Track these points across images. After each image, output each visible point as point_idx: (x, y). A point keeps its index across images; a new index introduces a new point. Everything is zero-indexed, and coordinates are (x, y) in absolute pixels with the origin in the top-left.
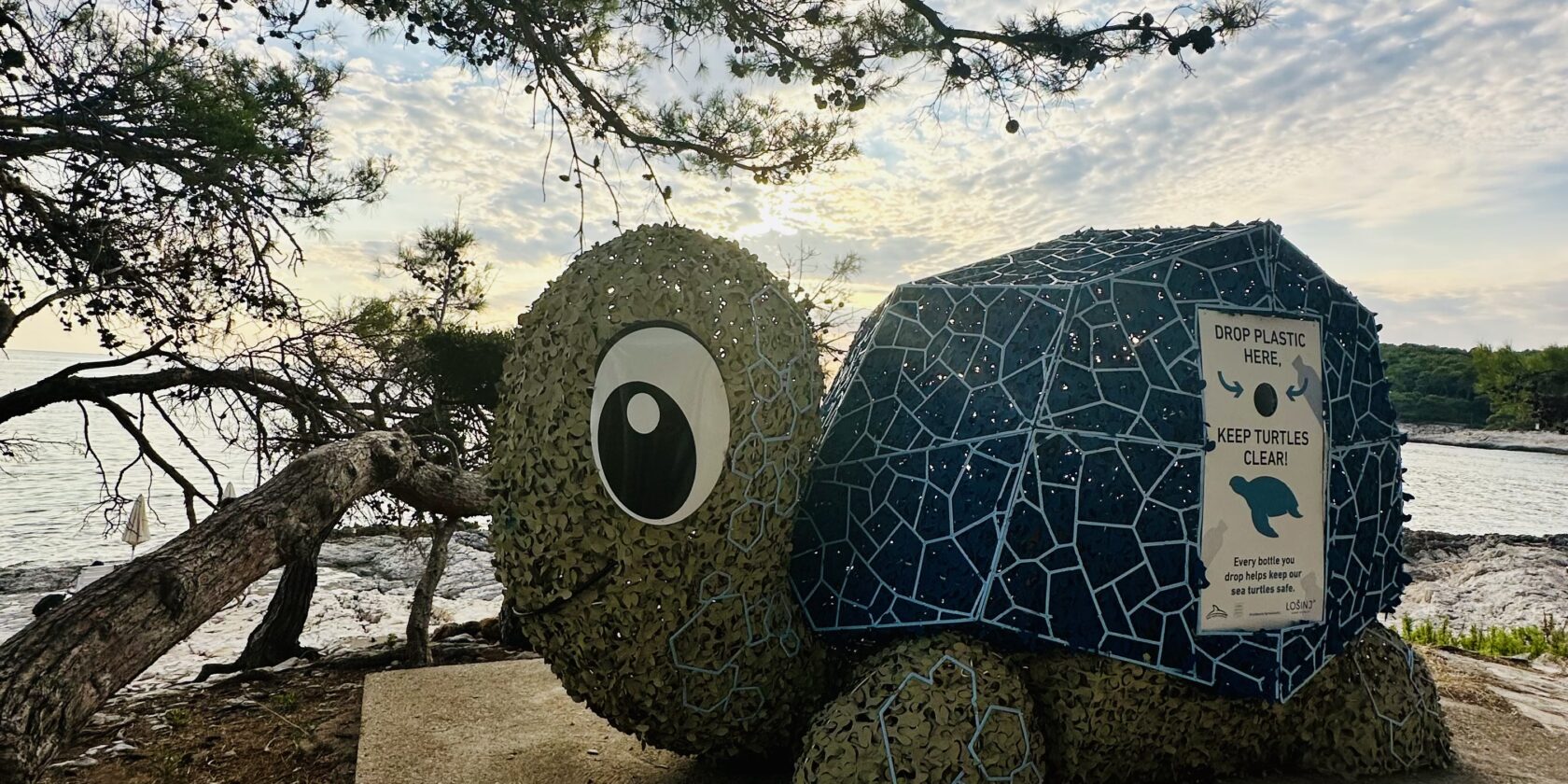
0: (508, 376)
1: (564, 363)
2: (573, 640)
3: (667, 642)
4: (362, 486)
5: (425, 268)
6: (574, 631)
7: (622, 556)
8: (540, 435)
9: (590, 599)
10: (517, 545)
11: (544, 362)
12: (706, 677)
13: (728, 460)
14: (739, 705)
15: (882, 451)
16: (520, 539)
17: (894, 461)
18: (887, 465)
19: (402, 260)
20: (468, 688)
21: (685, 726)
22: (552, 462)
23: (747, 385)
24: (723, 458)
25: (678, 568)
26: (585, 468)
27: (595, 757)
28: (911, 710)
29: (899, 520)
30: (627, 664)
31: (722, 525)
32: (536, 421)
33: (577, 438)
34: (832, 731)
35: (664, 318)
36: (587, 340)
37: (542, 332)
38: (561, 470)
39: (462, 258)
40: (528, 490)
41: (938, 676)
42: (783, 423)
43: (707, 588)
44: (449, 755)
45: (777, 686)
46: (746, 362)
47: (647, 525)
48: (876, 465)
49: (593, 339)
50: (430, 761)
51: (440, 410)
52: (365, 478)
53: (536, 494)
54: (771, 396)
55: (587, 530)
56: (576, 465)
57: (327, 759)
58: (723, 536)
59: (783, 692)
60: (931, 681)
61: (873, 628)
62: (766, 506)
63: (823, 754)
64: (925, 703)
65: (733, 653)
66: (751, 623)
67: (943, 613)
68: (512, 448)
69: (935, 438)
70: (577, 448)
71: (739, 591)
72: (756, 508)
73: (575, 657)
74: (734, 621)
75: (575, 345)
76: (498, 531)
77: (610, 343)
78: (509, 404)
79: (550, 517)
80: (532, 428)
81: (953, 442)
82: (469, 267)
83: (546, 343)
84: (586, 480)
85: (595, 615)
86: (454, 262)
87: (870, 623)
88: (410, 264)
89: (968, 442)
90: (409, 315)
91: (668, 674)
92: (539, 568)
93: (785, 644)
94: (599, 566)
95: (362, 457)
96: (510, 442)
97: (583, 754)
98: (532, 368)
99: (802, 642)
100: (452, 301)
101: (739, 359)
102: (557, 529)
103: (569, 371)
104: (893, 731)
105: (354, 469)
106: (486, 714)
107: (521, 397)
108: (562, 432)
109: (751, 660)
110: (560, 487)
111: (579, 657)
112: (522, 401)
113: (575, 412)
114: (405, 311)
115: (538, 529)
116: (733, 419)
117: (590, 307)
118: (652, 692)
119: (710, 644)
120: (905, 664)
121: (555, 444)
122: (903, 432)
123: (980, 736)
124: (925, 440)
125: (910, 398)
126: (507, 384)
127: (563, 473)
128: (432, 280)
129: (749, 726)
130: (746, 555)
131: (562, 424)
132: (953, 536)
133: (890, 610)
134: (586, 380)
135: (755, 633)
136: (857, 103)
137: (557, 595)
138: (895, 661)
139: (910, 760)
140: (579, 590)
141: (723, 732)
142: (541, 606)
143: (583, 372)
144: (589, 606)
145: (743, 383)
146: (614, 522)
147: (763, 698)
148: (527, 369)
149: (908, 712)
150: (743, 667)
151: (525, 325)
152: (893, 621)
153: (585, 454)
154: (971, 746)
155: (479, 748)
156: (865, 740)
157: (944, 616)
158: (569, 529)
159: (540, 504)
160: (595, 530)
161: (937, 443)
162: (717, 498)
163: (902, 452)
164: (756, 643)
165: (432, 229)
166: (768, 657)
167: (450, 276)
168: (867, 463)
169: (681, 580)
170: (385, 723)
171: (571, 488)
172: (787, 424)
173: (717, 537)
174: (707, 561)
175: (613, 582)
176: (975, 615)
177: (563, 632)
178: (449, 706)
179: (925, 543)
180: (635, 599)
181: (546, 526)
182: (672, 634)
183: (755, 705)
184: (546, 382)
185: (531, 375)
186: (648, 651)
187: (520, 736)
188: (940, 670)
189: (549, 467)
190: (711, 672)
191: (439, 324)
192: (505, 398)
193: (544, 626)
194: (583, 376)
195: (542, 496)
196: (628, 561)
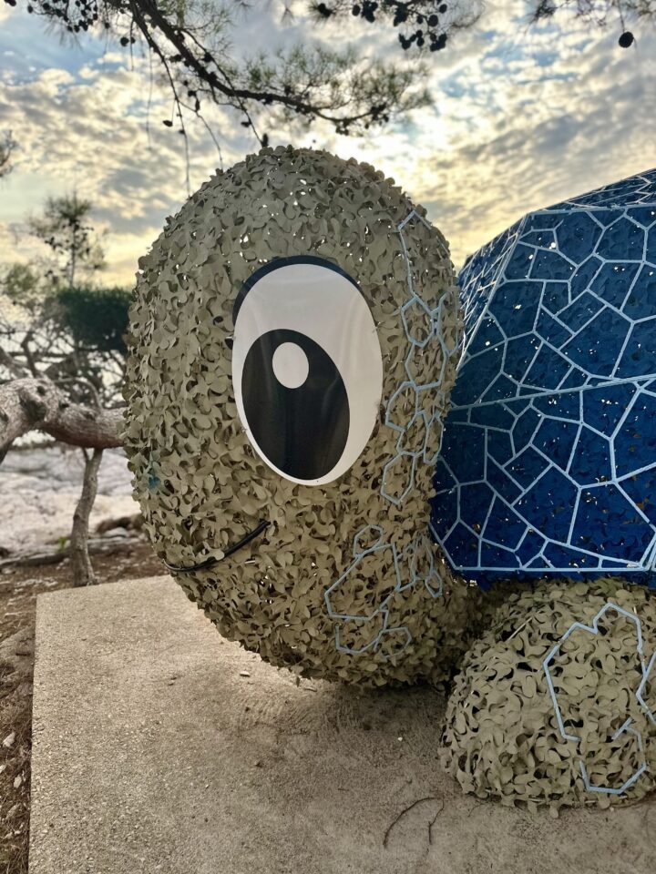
0: (136, 326)
1: (196, 310)
2: (227, 595)
3: (322, 595)
4: (16, 429)
5: (54, 235)
6: (228, 588)
7: (274, 515)
8: (177, 392)
9: (243, 556)
10: (163, 505)
11: (174, 309)
12: (359, 624)
13: (382, 412)
14: (387, 645)
15: (524, 392)
16: (166, 500)
17: (538, 402)
18: (531, 405)
19: (34, 229)
20: (126, 607)
21: (338, 665)
22: (193, 420)
23: (401, 329)
24: (375, 412)
25: (333, 526)
26: (230, 428)
27: (247, 679)
28: (576, 660)
29: (548, 464)
30: (282, 616)
31: (376, 480)
32: (172, 377)
33: (219, 395)
34: (491, 678)
35: (306, 253)
36: (220, 283)
37: (165, 276)
38: (204, 429)
39: (83, 224)
40: (170, 450)
41: (601, 624)
42: (433, 368)
43: (360, 542)
44: (115, 681)
45: (423, 624)
46: (399, 301)
47: (299, 485)
48: (518, 406)
49: (226, 281)
50: (98, 689)
51: (78, 356)
52: (17, 422)
53: (180, 454)
54: (423, 339)
55: (236, 492)
56: (219, 424)
57: (9, 679)
58: (376, 491)
59: (427, 630)
60: (595, 630)
61: (521, 571)
62: (416, 456)
63: (484, 702)
64: (591, 652)
65: (383, 599)
66: (400, 570)
67: (604, 561)
68: (148, 405)
69: (590, 376)
70: (219, 406)
71: (389, 541)
72: (406, 459)
73: (230, 609)
74: (384, 570)
75: (207, 288)
76: (141, 488)
77: (247, 286)
78: (140, 357)
79: (195, 478)
80: (168, 384)
81: (613, 380)
82: (89, 232)
83: (173, 288)
84: (231, 440)
85: (249, 573)
86: (77, 228)
87: (517, 566)
88: (40, 231)
89: (634, 380)
90: (46, 276)
91: (322, 623)
92: (188, 528)
93: (429, 585)
94: (252, 526)
95: (11, 403)
96: (145, 399)
97: (236, 676)
98: (161, 316)
99: (445, 582)
100: (79, 263)
101: (391, 299)
102: (204, 490)
103: (204, 319)
104: (559, 682)
105: (6, 415)
106: (145, 635)
107: (152, 349)
108: (202, 388)
109: (400, 603)
110: (205, 447)
111: (233, 609)
112: (154, 354)
113: (215, 365)
114: (42, 272)
115: (185, 490)
116: (386, 368)
117: (220, 242)
118: (307, 639)
119: (362, 595)
120: (566, 613)
121: (195, 401)
122: (548, 370)
123: (647, 682)
124: (577, 379)
125: (554, 333)
126: (136, 335)
127: (206, 432)
128: (60, 245)
129: (398, 661)
130: (397, 506)
131: (201, 381)
132: (615, 481)
133: (541, 554)
134: (224, 329)
135: (403, 578)
136: (439, 43)
137: (209, 555)
138: (552, 607)
139: (578, 710)
140: (231, 550)
141: (372, 668)
142: (193, 564)
143: (219, 319)
144: (241, 565)
145: (397, 327)
146: (265, 483)
147: (409, 635)
148: (156, 319)
149: (574, 662)
150: (393, 610)
151: (147, 269)
152: (545, 565)
153: (229, 412)
154: (639, 693)
155: (142, 673)
156: (529, 690)
157: (606, 564)
158: (218, 490)
159: (183, 464)
160: (245, 491)
161: (593, 381)
162: (370, 452)
163: (549, 392)
164: (404, 588)
165: (55, 199)
166: (416, 599)
167: (75, 241)
168: (507, 404)
169: (336, 538)
170: (57, 647)
171: (217, 449)
172: (436, 369)
173: (370, 492)
174: (359, 516)
175: (266, 542)
176: (645, 564)
177: (216, 587)
178: (111, 626)
179: (580, 488)
180: (290, 559)
181: (192, 488)
182: (326, 588)
183: (402, 643)
184: (178, 332)
185: (161, 325)
186: (303, 603)
187: (177, 657)
188: (604, 618)
189: (191, 427)
190: (363, 618)
191: (71, 282)
192: (135, 351)
193: (197, 581)
194: (221, 324)
195: (186, 457)
196: (281, 522)
